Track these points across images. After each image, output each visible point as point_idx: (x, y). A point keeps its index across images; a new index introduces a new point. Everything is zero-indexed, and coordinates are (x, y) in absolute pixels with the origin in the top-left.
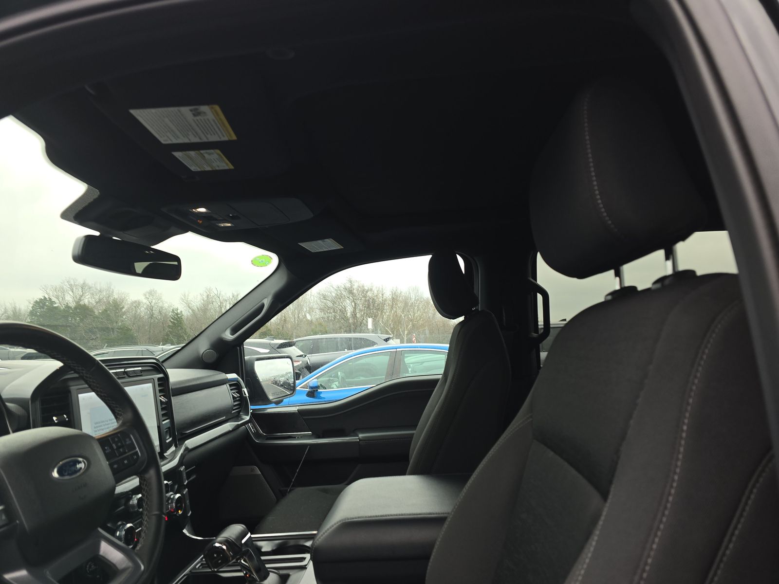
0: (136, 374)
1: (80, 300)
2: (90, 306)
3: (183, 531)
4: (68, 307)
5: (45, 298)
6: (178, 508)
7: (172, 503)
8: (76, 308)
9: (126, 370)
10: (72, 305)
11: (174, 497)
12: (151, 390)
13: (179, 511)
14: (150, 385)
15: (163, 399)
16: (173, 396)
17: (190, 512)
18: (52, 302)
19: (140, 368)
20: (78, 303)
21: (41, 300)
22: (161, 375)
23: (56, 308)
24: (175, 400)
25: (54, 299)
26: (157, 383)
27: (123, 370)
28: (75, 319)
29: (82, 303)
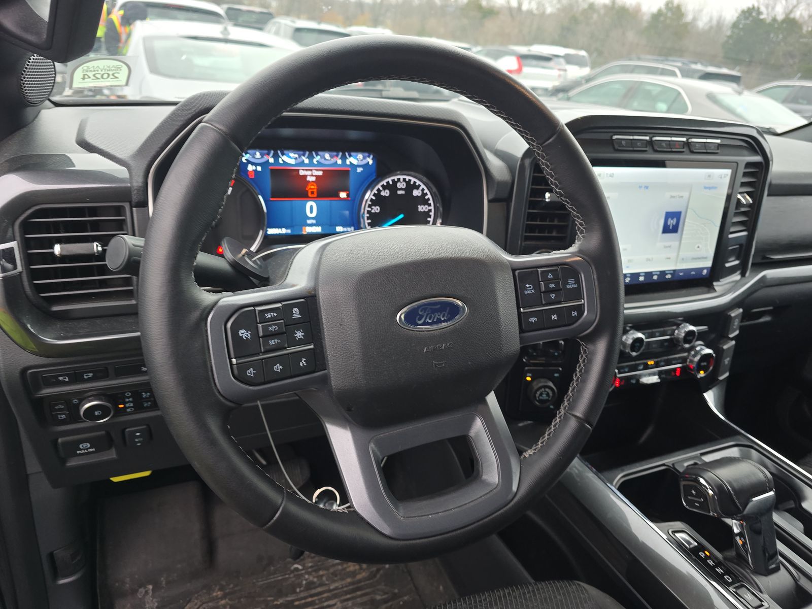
0: (706, 150)
1: (791, 11)
2: (801, 21)
3: (705, 395)
4: (774, 20)
5: (754, 8)
6: (699, 368)
7: (694, 356)
8: (784, 21)
9: (691, 140)
10: (780, 17)
11: (702, 349)
12: (727, 180)
13: (702, 372)
14: (728, 172)
15: (746, 200)
16: (769, 195)
17: (727, 374)
18: (759, 13)
19: (718, 141)
20: (787, 15)
21: (749, 9)
22: (758, 158)
23: (762, 20)
24: (768, 202)
25: (763, 9)
26: (742, 170)
27: (684, 139)
28: (778, 37)
29: (792, 16)
